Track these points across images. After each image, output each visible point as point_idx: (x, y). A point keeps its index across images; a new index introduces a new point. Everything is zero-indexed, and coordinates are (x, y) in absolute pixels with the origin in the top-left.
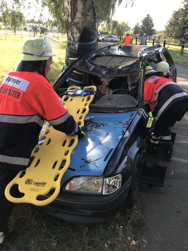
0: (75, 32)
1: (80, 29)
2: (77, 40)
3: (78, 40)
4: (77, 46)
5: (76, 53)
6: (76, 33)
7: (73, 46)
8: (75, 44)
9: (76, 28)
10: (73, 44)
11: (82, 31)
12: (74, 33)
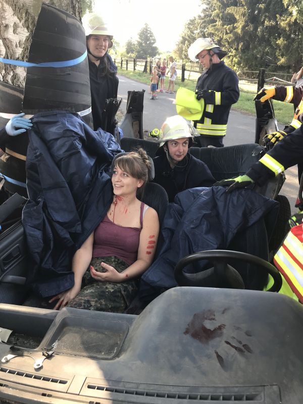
0: (12, 25)
1: (27, 13)
2: (19, 51)
3: (24, 53)
4: (22, 73)
5: (22, 97)
6: (16, 27)
7: (7, 73)
8: (15, 67)
9: (14, 10)
10: (5, 64)
11: (36, 18)
12: (7, 26)
